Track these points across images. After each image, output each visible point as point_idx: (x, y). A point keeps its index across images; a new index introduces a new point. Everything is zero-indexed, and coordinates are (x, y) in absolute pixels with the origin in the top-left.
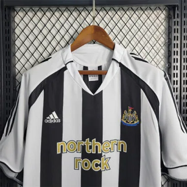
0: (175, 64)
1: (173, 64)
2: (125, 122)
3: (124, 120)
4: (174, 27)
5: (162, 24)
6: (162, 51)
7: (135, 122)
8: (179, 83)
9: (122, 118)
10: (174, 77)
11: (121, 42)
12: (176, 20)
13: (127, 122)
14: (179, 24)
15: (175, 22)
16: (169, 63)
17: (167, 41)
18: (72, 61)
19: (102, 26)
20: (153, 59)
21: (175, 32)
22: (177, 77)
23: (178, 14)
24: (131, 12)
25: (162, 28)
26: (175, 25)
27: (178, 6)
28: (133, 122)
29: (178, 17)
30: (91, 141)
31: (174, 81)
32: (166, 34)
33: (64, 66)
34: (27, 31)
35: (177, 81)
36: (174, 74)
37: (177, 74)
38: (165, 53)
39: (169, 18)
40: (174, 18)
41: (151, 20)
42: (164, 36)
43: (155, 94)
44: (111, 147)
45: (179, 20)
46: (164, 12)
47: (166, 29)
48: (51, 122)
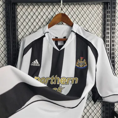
0: (108, 35)
1: (106, 35)
2: (78, 66)
3: (78, 65)
4: (107, 14)
5: (101, 12)
6: (101, 28)
7: (85, 66)
8: (110, 46)
9: (76, 64)
10: (107, 42)
11: (77, 23)
12: (109, 10)
13: (79, 66)
14: (110, 12)
15: (108, 11)
16: (104, 34)
17: (103, 22)
18: (48, 32)
19: (66, 14)
20: (95, 33)
21: (108, 17)
22: (109, 42)
23: (109, 7)
24: (83, 5)
25: (101, 15)
26: (108, 13)
27: (109, 2)
28: (83, 66)
29: (109, 9)
30: (54, 77)
31: (107, 45)
32: (103, 18)
33: (44, 35)
34: (24, 17)
35: (108, 45)
36: (107, 41)
37: (109, 41)
38: (102, 29)
39: (104, 9)
40: (107, 9)
41: (95, 10)
42: (101, 19)
43: (96, 49)
44: (67, 81)
45: (110, 10)
46: (102, 6)
47: (102, 15)
48: (34, 65)
